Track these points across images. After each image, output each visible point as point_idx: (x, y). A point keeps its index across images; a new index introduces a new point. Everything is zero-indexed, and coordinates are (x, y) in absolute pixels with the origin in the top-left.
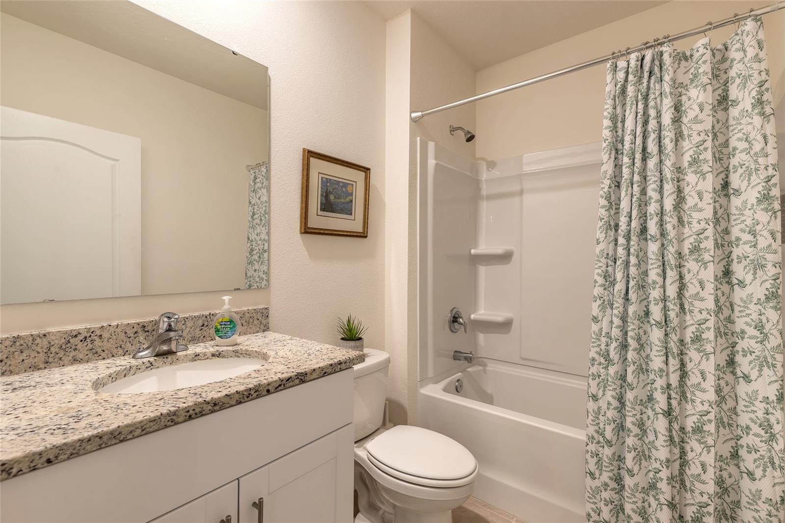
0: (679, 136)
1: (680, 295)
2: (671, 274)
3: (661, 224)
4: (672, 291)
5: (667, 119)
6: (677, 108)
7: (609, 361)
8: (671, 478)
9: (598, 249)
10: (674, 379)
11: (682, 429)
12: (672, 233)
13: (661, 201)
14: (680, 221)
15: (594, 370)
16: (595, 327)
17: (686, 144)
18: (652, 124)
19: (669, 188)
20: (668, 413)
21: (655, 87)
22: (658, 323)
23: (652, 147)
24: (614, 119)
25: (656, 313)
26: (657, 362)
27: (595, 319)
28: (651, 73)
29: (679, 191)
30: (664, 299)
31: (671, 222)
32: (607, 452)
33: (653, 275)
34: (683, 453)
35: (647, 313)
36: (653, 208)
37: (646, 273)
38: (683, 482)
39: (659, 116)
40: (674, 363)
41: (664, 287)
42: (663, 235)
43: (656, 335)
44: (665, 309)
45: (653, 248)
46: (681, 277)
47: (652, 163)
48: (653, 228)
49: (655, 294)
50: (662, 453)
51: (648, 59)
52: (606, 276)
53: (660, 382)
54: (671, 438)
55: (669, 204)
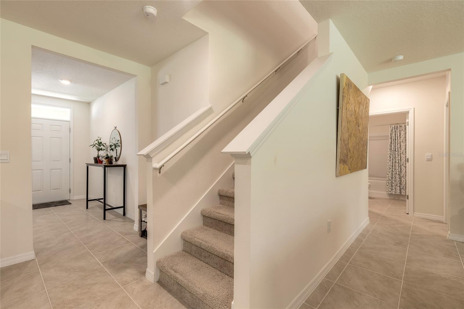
0: (400, 138)
1: (400, 159)
2: (399, 156)
3: (398, 149)
4: (399, 158)
5: (399, 135)
6: (400, 133)
7: (390, 168)
8: (399, 183)
9: (388, 153)
10: (400, 170)
11: (401, 177)
12: (399, 151)
13: (398, 146)
14: (400, 149)
15: (388, 170)
16: (388, 164)
17: (401, 139)
18: (396, 136)
19: (399, 145)
20: (399, 175)
21: (397, 131)
22: (397, 163)
23: (396, 139)
24: (391, 134)
25: (397, 161)
26: (397, 168)
27: (388, 163)
28: (396, 128)
29: (400, 145)
30: (398, 159)
31: (399, 149)
32: (390, 181)
33: (397, 156)
34: (401, 180)
35: (396, 162)
36: (397, 147)
37: (396, 156)
38: (401, 184)
39: (397, 134)
40: (400, 168)
41: (398, 158)
42: (398, 151)
43: (397, 164)
44: (398, 161)
45: (397, 153)
46: (401, 157)
47: (396, 141)
48: (397, 150)
49: (397, 159)
50: (398, 180)
51: (396, 126)
52: (390, 157)
53: (398, 171)
54: (399, 178)
55: (399, 147)
